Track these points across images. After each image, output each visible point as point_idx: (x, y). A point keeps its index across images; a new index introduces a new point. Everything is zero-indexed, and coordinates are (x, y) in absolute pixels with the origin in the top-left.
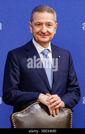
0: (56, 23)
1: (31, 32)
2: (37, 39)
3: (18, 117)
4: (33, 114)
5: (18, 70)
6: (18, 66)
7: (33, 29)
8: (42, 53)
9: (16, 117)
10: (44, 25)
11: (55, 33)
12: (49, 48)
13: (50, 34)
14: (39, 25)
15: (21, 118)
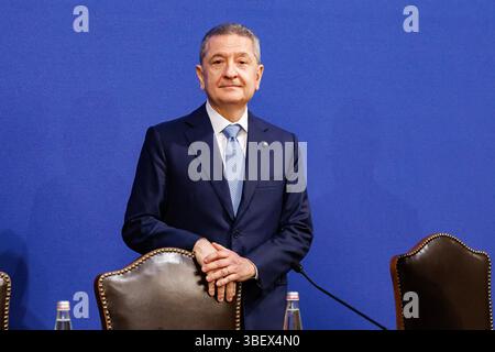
0: (259, 64)
5: (162, 167)
6: (162, 159)
8: (225, 132)
12: (244, 121)
14: (218, 62)
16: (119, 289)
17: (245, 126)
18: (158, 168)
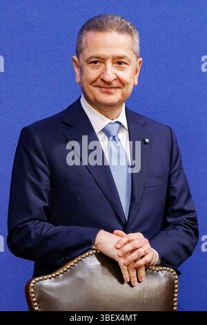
0: (138, 57)
1: (78, 80)
2: (91, 97)
3: (44, 287)
4: (81, 280)
5: (45, 172)
6: (44, 163)
7: (82, 71)
8: (105, 131)
9: (41, 286)
10: (109, 64)
11: (136, 83)
12: (122, 118)
13: (123, 84)
14: (95, 62)
15: (51, 289)
16: (50, 294)
17: (125, 123)
18: (41, 173)
